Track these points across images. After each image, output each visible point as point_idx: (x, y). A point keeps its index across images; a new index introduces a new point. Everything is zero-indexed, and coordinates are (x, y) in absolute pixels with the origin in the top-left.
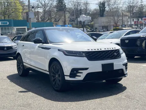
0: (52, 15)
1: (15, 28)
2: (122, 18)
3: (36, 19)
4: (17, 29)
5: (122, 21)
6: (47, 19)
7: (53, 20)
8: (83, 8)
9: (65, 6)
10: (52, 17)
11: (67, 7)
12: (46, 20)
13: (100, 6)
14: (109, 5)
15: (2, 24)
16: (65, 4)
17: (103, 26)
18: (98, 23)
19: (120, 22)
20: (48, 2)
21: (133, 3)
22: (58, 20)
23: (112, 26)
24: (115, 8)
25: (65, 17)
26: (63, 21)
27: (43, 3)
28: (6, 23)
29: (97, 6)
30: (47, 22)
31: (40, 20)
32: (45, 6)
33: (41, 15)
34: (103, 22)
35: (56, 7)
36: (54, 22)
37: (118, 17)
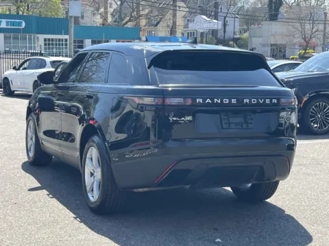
0: (141, 9)
1: (42, 37)
2: (325, 28)
3: (99, 17)
4: (45, 40)
5: (324, 35)
6: (128, 18)
7: (143, 22)
10: (142, 13)
12: (124, 22)
15: (9, 27)
17: (272, 45)
18: (261, 37)
19: (319, 36)
22: (156, 23)
23: (297, 47)
25: (174, 15)
26: (168, 26)
28: (20, 24)
30: (126, 26)
31: (110, 19)
33: (115, 6)
34: (274, 35)
36: (145, 26)
37: (313, 24)
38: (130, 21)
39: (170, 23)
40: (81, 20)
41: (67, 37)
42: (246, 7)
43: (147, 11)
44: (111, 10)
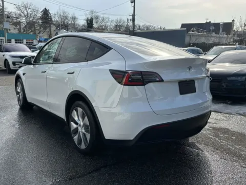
3: (17, 30)
8: (70, 22)
9: (51, 18)
10: (36, 28)
11: (53, 19)
13: (87, 22)
14: (97, 22)
16: (51, 16)
20: (31, 12)
21: (120, 22)
22: (42, 33)
24: (103, 26)
25: (50, 30)
27: (25, 12)
29: (86, 21)
31: (22, 31)
32: (27, 16)
33: (24, 25)
35: (41, 18)
38: (31, 32)
39: (49, 33)
40: (9, 31)
41: (4, 38)
42: (79, 28)
43: (38, 28)
44: (22, 27)
